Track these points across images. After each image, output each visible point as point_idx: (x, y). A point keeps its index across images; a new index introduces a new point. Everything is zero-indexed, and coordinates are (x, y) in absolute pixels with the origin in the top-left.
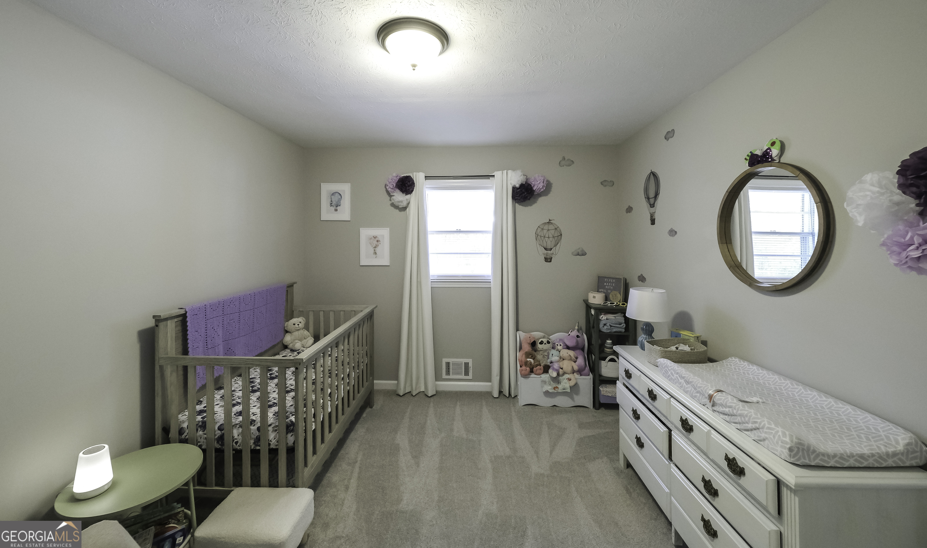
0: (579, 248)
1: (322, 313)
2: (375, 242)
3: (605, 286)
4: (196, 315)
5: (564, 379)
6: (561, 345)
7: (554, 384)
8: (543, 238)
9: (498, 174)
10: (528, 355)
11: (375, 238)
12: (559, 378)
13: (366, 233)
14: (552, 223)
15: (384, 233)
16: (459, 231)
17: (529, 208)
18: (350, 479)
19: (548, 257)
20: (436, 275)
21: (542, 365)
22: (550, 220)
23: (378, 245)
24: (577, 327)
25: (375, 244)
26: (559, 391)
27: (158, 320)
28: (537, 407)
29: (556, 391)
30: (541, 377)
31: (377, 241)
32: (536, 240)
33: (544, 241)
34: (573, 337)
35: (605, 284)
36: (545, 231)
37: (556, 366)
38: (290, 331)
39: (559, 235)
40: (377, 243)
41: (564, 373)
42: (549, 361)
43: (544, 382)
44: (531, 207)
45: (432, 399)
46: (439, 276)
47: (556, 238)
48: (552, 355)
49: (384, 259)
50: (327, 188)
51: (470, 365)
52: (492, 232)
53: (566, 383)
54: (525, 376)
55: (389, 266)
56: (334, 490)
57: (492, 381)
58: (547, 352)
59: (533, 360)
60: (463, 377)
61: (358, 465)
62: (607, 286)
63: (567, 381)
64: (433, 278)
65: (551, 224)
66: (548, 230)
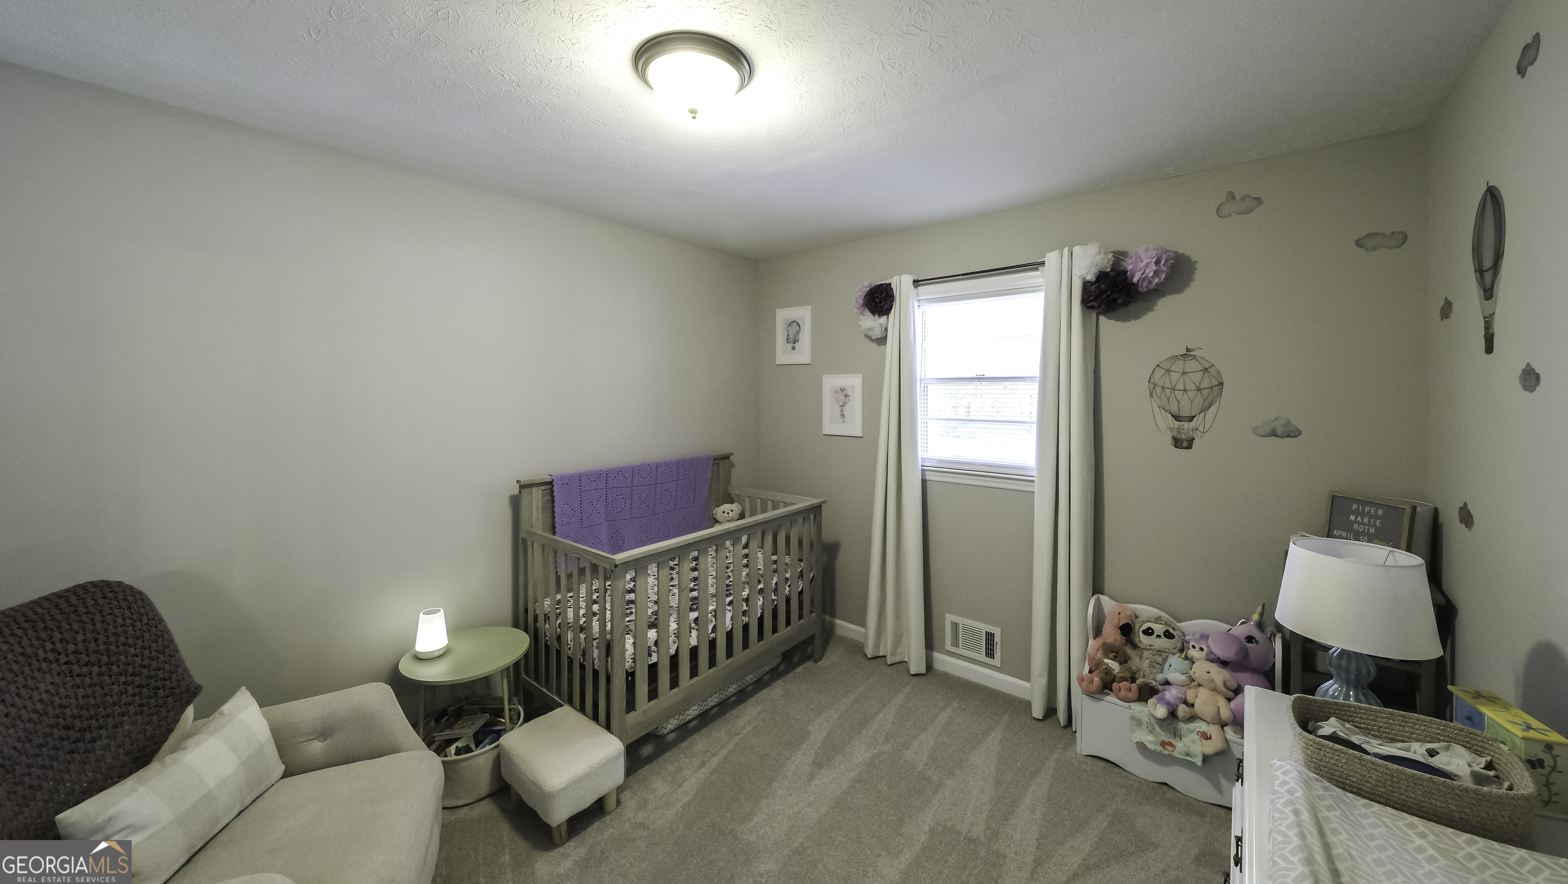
0: (1277, 419)
1: (759, 501)
2: (842, 397)
3: (1353, 522)
4: (567, 484)
5: (1192, 731)
6: (1202, 649)
7: (1163, 733)
8: (1168, 392)
9: (1051, 258)
10: (1109, 650)
11: (842, 391)
12: (1176, 724)
13: (831, 382)
14: (1194, 357)
15: (854, 382)
16: (981, 379)
17: (1133, 325)
18: (714, 755)
19: (1183, 436)
20: (935, 459)
21: (1140, 681)
22: (1188, 350)
23: (847, 403)
24: (1256, 617)
25: (842, 401)
26: (1176, 754)
27: (523, 486)
28: (1117, 770)
29: (1166, 752)
30: (1130, 708)
31: (846, 396)
32: (1151, 395)
33: (1172, 398)
34: (1235, 638)
35: (1352, 518)
36: (1175, 376)
37: (1171, 694)
38: (720, 521)
39: (1215, 386)
40: (844, 398)
41: (1193, 718)
42: (1160, 677)
43: (1137, 722)
44: (1138, 321)
45: (914, 681)
46: (939, 461)
47: (1206, 393)
48: (1170, 666)
49: (854, 427)
50: (783, 315)
51: (997, 639)
52: (1038, 379)
53: (1194, 742)
54: (1090, 694)
55: (862, 437)
56: (687, 761)
57: (1032, 678)
58: (1164, 657)
59: (1121, 664)
60: (982, 657)
61: (737, 739)
62: (1358, 523)
63: (1197, 737)
64: (928, 463)
65: (1192, 358)
66: (1184, 373)
